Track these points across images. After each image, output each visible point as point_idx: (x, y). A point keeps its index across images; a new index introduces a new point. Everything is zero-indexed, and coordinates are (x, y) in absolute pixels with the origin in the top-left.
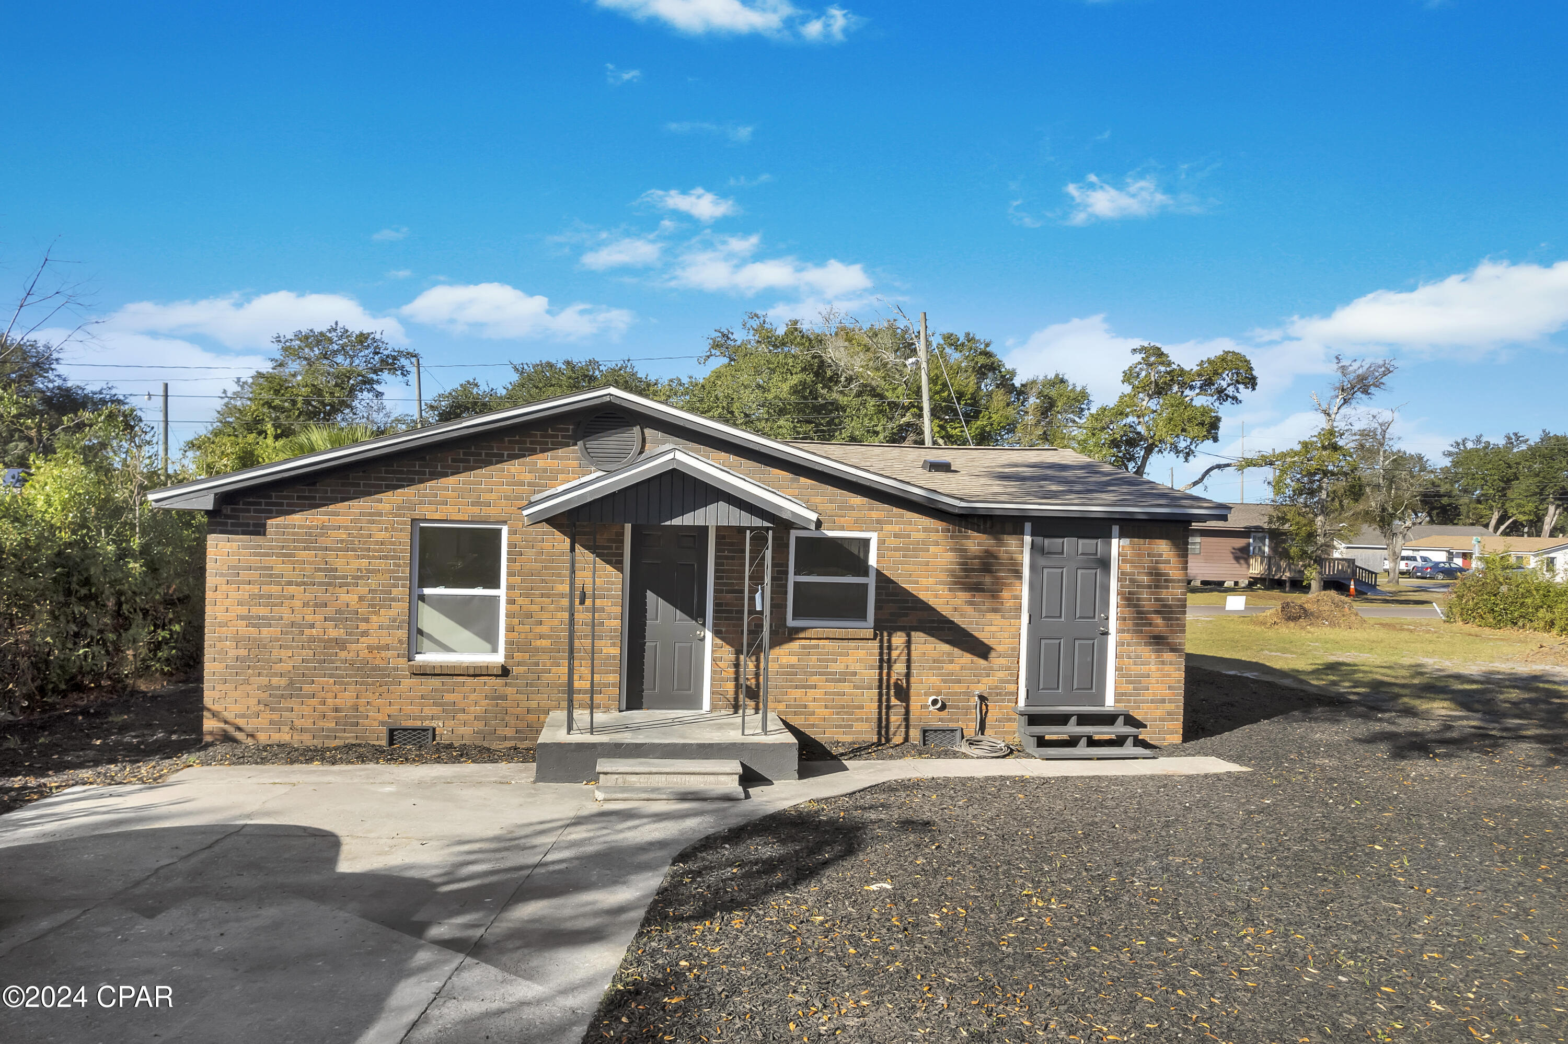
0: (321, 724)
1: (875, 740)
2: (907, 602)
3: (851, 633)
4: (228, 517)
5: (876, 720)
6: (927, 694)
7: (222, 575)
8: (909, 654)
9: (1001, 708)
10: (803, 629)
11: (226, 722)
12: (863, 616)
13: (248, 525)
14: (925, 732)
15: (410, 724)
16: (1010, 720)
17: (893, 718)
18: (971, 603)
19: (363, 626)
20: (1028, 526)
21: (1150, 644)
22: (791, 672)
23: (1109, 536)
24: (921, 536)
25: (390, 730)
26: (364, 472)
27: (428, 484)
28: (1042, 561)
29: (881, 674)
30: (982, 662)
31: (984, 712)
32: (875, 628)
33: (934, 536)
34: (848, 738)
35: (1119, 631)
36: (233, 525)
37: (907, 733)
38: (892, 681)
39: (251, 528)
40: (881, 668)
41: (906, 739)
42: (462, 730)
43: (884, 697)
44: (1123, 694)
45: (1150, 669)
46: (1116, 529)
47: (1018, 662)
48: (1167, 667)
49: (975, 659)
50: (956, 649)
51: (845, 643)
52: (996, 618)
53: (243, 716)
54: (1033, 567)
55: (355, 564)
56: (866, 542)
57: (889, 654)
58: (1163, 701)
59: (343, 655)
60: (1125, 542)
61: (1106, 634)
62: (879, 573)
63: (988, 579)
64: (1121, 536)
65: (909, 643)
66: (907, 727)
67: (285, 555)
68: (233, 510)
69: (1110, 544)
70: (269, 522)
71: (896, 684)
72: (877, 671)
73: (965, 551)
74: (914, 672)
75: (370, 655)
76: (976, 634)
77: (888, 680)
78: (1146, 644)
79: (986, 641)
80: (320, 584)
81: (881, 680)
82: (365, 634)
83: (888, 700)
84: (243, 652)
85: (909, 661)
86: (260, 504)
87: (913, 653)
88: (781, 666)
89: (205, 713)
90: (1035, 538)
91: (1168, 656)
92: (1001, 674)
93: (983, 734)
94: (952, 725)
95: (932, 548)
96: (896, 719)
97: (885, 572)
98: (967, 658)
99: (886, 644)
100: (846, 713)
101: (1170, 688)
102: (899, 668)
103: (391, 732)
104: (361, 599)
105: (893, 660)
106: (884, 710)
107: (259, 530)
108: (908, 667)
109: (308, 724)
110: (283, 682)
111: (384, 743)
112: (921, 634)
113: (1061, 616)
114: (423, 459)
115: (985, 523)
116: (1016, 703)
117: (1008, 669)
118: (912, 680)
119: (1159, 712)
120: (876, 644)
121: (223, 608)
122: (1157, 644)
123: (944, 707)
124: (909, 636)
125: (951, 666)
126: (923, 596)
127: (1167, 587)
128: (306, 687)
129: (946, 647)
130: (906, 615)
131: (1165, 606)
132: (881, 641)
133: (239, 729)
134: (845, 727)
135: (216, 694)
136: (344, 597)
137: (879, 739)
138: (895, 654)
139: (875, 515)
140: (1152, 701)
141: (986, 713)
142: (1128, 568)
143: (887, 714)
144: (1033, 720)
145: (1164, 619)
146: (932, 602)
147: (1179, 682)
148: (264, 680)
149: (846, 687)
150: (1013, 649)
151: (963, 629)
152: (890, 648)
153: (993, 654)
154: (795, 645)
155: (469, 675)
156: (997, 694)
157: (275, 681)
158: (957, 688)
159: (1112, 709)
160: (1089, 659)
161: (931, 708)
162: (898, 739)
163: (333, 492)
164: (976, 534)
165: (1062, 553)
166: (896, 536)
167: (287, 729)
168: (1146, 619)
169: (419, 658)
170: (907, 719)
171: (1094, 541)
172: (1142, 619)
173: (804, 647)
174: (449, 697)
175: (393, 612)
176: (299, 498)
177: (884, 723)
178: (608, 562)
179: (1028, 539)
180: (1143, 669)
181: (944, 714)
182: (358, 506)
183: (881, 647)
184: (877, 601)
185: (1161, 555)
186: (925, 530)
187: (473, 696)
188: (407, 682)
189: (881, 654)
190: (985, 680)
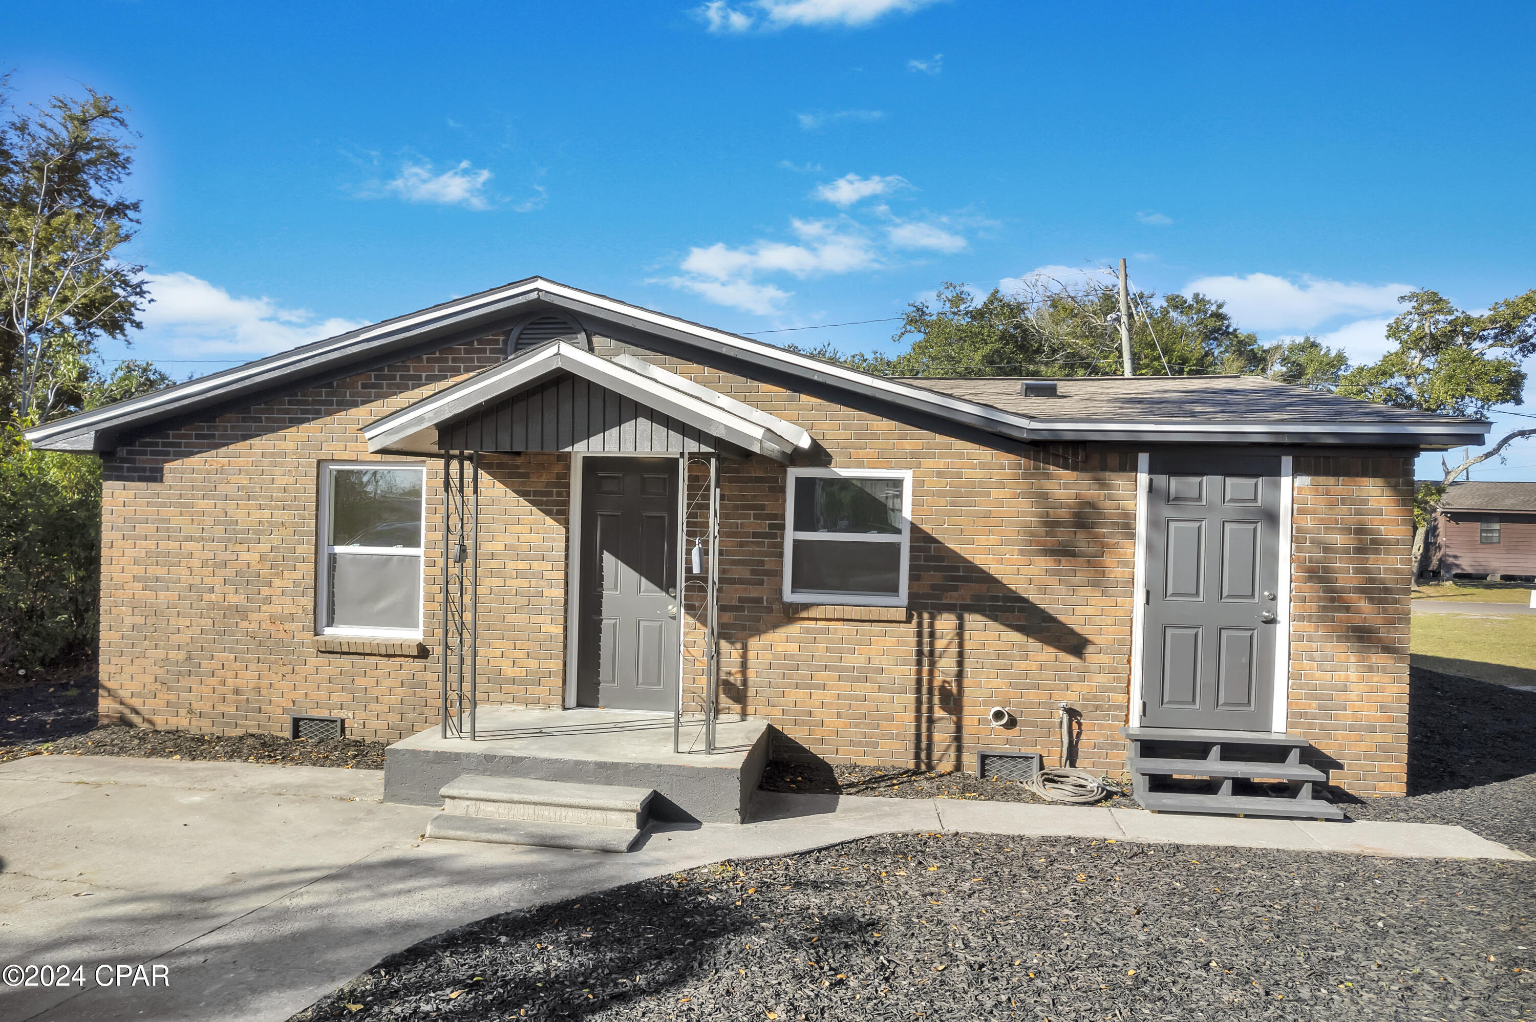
0: (221, 708)
1: (911, 765)
2: (957, 569)
3: (874, 614)
4: (123, 460)
5: (913, 738)
6: (986, 704)
7: (119, 529)
8: (961, 645)
9: (1101, 728)
10: (806, 606)
11: (122, 703)
12: (893, 589)
13: (144, 470)
14: (984, 758)
15: (315, 713)
16: (1115, 746)
17: (937, 737)
18: (1057, 573)
19: (265, 591)
20: (1143, 459)
21: (1348, 639)
22: (789, 664)
23: (1275, 472)
24: (979, 473)
25: (294, 719)
26: (266, 403)
27: (337, 416)
28: (1167, 512)
29: (919, 672)
30: (1071, 659)
31: (1075, 733)
32: (910, 609)
33: (996, 474)
34: (871, 762)
35: (1293, 618)
36: (129, 470)
37: (959, 758)
38: (937, 683)
39: (148, 474)
40: (919, 663)
41: (958, 767)
42: (374, 724)
43: (925, 707)
44: (1301, 715)
45: (1347, 677)
46: (1287, 462)
47: (1129, 662)
48: (1376, 677)
49: (1062, 655)
50: (1031, 640)
51: (866, 627)
52: (1096, 598)
53: (139, 695)
54: (1153, 523)
55: (256, 515)
56: (897, 484)
57: (932, 644)
58: (1372, 729)
59: (244, 625)
60: (1304, 481)
61: (1272, 621)
62: (915, 529)
63: (1081, 538)
64: (1297, 471)
65: (961, 627)
66: (959, 749)
67: (182, 505)
68: (129, 453)
69: (1278, 486)
70: (167, 466)
71: (942, 690)
72: (914, 668)
73: (1045, 496)
74: (968, 671)
75: (273, 627)
76: (1062, 618)
77: (930, 682)
78: (1340, 639)
79: (1078, 629)
80: (221, 540)
81: (919, 681)
82: (268, 600)
83: (930, 710)
84: (140, 620)
85: (961, 654)
86: (156, 444)
87: (968, 645)
88: (776, 657)
89: (101, 692)
90: (1153, 476)
91: (1378, 659)
92: (1102, 679)
93: (1073, 765)
94: (1026, 751)
95: (995, 493)
96: (942, 736)
97: (924, 527)
98: (1049, 653)
99: (926, 630)
100: (868, 726)
101: (1383, 708)
102: (946, 666)
103: (296, 722)
104: (262, 559)
105: (937, 653)
106: (924, 726)
107: (155, 476)
108: (960, 664)
109: (206, 707)
110: (182, 656)
111: (288, 734)
112: (978, 617)
113: (1197, 594)
114: (330, 385)
115: (1075, 455)
116: (1127, 721)
117: (1114, 671)
118: (966, 682)
119: (1363, 747)
120: (912, 628)
121: (119, 568)
122: (1360, 639)
123: (1012, 723)
124: (961, 618)
125: (1023, 665)
126: (982, 561)
127: (1377, 552)
128: (205, 663)
129: (1017, 637)
130: (955, 588)
131: (1371, 580)
132: (920, 625)
133: (137, 712)
134: (867, 744)
135: (112, 669)
136: (245, 556)
137: (918, 765)
138: (940, 644)
139: (908, 445)
140: (1352, 728)
141: (1079, 734)
142: (1309, 522)
143: (929, 730)
144: (1149, 748)
145: (1371, 600)
146: (995, 570)
147: (1399, 700)
148: (160, 653)
149: (868, 689)
150: (1121, 642)
151: (1043, 611)
152: (932, 635)
153: (1090, 649)
154: (794, 629)
155: (380, 655)
156: (1097, 708)
157: (173, 654)
158: (1033, 696)
159: (1283, 737)
160: (1245, 660)
161: (994, 724)
162: (946, 766)
163: (233, 428)
164: (1062, 472)
165: (1200, 498)
166: (940, 475)
167: (183, 712)
168: (1340, 599)
169: (328, 631)
170: (958, 739)
171: (1251, 481)
172: (1333, 600)
173: (808, 631)
174: (361, 682)
175: (297, 575)
176: (198, 437)
177: (924, 744)
178: (548, 513)
179: (1143, 478)
180: (1339, 677)
181: (1013, 733)
182: (261, 444)
183: (920, 634)
184: (912, 568)
185: (1365, 502)
186: (983, 466)
187: (387, 682)
188: (315, 661)
189: (920, 644)
190: (1077, 686)
